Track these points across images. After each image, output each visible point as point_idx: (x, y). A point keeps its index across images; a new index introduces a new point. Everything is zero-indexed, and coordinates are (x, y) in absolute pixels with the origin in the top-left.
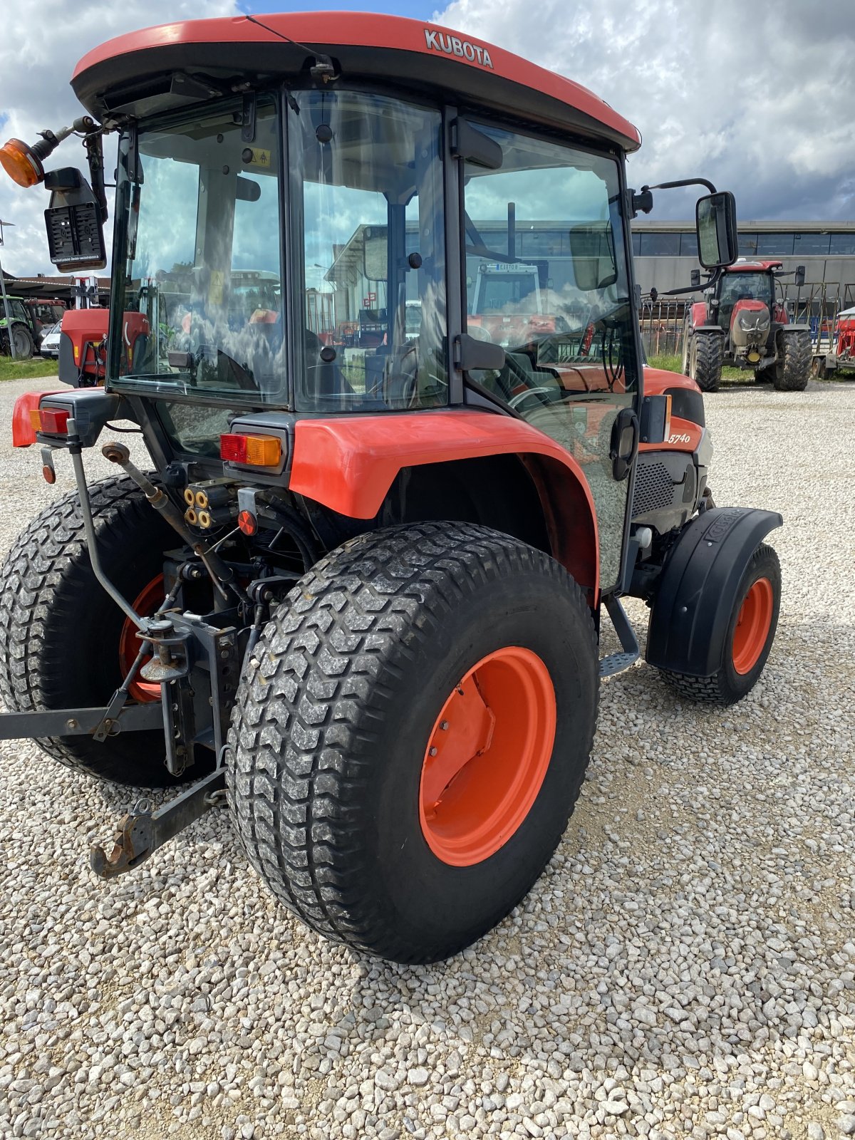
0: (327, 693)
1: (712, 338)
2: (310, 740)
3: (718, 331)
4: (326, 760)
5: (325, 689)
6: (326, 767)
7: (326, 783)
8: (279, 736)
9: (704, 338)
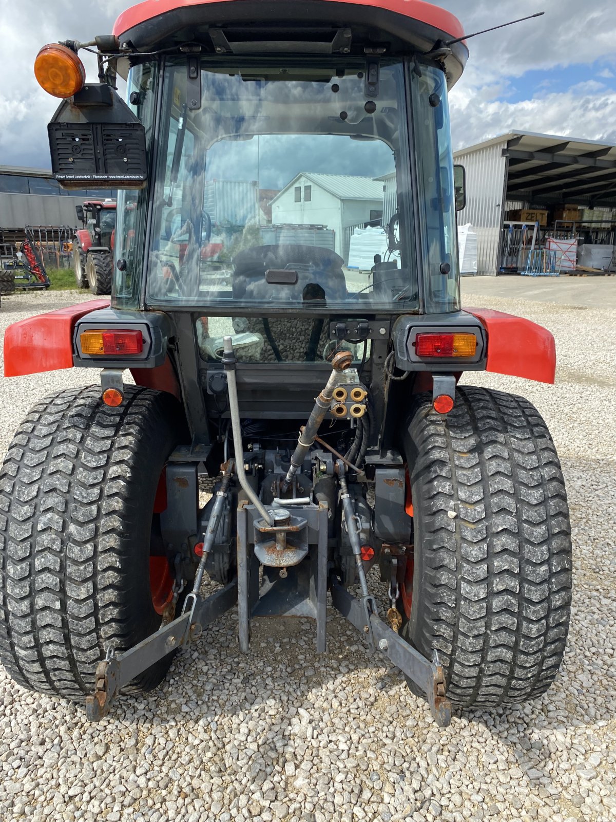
0: (542, 517)
1: (103, 256)
2: (542, 554)
3: (106, 250)
4: (558, 564)
5: (539, 514)
6: (559, 569)
7: (562, 580)
8: (515, 560)
9: (98, 256)
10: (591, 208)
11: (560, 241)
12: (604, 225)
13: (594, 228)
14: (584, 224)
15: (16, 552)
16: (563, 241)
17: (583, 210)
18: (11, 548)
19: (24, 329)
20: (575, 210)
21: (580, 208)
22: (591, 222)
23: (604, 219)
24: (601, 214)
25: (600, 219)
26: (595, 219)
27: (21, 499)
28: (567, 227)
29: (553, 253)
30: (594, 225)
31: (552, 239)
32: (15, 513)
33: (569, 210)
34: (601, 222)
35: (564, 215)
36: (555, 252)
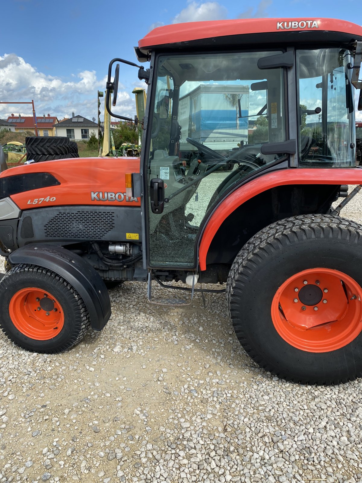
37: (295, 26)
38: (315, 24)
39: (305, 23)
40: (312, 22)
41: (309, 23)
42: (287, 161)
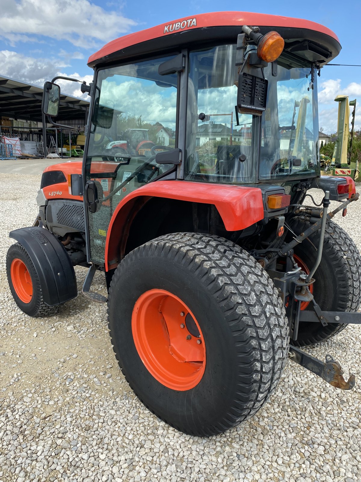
10: (16, 119)
11: (10, 138)
12: (25, 130)
13: (20, 131)
14: (14, 129)
15: (264, 334)
16: (12, 139)
17: (12, 120)
18: (261, 333)
19: (247, 199)
20: (8, 120)
21: (10, 119)
22: (18, 128)
23: (25, 127)
24: (23, 124)
25: (23, 126)
26: (20, 126)
27: (252, 304)
28: (5, 130)
29: (7, 145)
30: (20, 130)
31: (5, 137)
32: (253, 313)
33: (4, 119)
34: (24, 128)
35: (2, 123)
36: (9, 145)
37: (178, 27)
38: (194, 23)
39: (186, 22)
40: (191, 20)
41: (189, 21)
42: (174, 173)
